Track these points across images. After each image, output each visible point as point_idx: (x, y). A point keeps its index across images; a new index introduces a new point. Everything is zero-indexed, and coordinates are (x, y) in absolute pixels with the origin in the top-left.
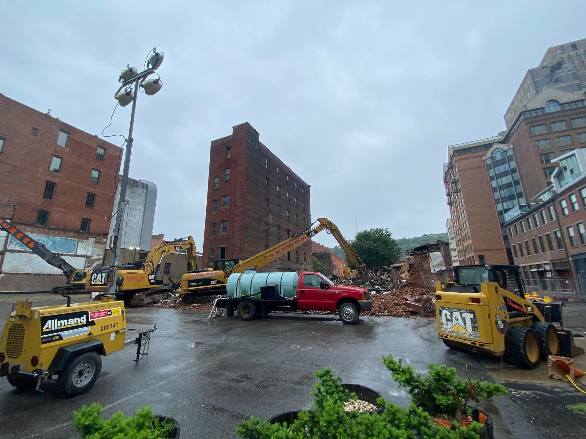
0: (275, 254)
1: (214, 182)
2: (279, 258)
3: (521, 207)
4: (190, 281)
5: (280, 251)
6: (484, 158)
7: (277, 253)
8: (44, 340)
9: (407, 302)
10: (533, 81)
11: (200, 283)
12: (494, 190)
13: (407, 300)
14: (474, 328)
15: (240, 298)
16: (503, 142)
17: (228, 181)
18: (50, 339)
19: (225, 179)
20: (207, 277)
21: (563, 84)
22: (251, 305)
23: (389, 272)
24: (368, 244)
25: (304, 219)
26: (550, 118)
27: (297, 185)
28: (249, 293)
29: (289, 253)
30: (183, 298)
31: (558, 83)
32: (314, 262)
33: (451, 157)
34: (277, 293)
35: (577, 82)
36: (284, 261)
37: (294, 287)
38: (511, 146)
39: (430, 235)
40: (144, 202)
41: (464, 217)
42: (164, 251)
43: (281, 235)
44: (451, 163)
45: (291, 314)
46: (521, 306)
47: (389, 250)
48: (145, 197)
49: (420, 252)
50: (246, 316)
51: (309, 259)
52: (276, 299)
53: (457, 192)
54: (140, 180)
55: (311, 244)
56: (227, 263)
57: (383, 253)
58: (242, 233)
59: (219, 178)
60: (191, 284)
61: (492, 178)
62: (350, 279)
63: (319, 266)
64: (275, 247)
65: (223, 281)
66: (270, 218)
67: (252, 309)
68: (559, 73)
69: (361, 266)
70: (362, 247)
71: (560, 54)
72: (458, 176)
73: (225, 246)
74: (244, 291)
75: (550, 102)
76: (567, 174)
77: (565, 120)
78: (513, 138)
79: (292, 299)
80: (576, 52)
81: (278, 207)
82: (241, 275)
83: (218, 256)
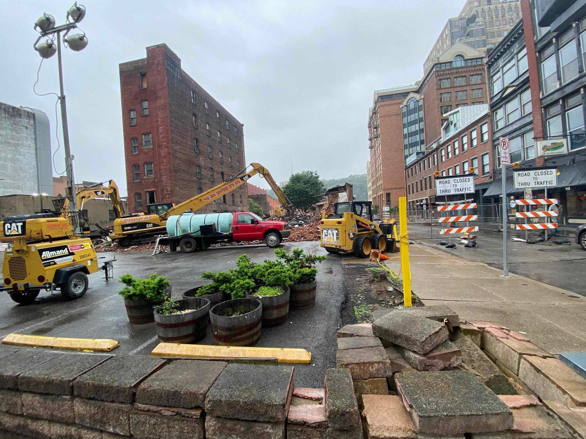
0: (210, 198)
1: (130, 117)
2: (214, 201)
3: (418, 154)
4: (123, 226)
5: (215, 195)
6: (401, 106)
7: (212, 196)
8: (45, 265)
9: (319, 230)
10: (450, 31)
11: (136, 227)
12: (405, 136)
13: (318, 229)
14: (337, 238)
15: (181, 236)
16: (417, 92)
17: (146, 116)
18: (48, 264)
19: (143, 113)
20: (141, 221)
21: (473, 38)
22: (192, 241)
23: (314, 209)
24: (300, 186)
25: (239, 161)
26: (455, 72)
27: (229, 123)
28: (189, 231)
29: (224, 196)
30: (118, 242)
31: (469, 37)
32: (251, 204)
33: (376, 103)
34: (215, 230)
35: (484, 38)
36: (219, 204)
37: (230, 225)
38: (423, 97)
39: (355, 176)
40: (34, 137)
41: (379, 161)
42: (83, 197)
43: (215, 177)
44: (375, 109)
45: (228, 246)
46: (367, 225)
47: (317, 190)
48: (33, 130)
49: (332, 192)
50: (189, 250)
51: (245, 201)
52: (215, 235)
53: (377, 137)
54: (21, 107)
55: (246, 186)
56: (159, 208)
57: (311, 193)
58: (171, 176)
59: (135, 112)
60: (125, 228)
61: (404, 126)
62: (280, 217)
63: (256, 207)
64: (209, 191)
65: (159, 224)
66: (202, 161)
67: (193, 244)
68: (473, 27)
69: (289, 205)
70: (294, 188)
71: (477, 7)
72: (379, 122)
73: (154, 189)
74: (184, 231)
75: (458, 57)
76: (452, 127)
77: (465, 76)
78: (424, 90)
79: (228, 233)
80: (489, 7)
81: (209, 147)
82: (180, 217)
83: (146, 200)
